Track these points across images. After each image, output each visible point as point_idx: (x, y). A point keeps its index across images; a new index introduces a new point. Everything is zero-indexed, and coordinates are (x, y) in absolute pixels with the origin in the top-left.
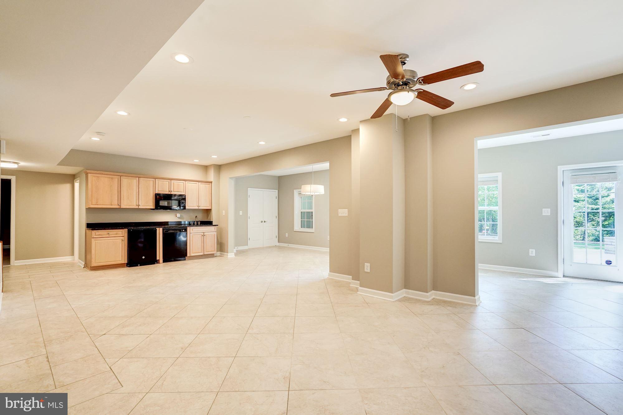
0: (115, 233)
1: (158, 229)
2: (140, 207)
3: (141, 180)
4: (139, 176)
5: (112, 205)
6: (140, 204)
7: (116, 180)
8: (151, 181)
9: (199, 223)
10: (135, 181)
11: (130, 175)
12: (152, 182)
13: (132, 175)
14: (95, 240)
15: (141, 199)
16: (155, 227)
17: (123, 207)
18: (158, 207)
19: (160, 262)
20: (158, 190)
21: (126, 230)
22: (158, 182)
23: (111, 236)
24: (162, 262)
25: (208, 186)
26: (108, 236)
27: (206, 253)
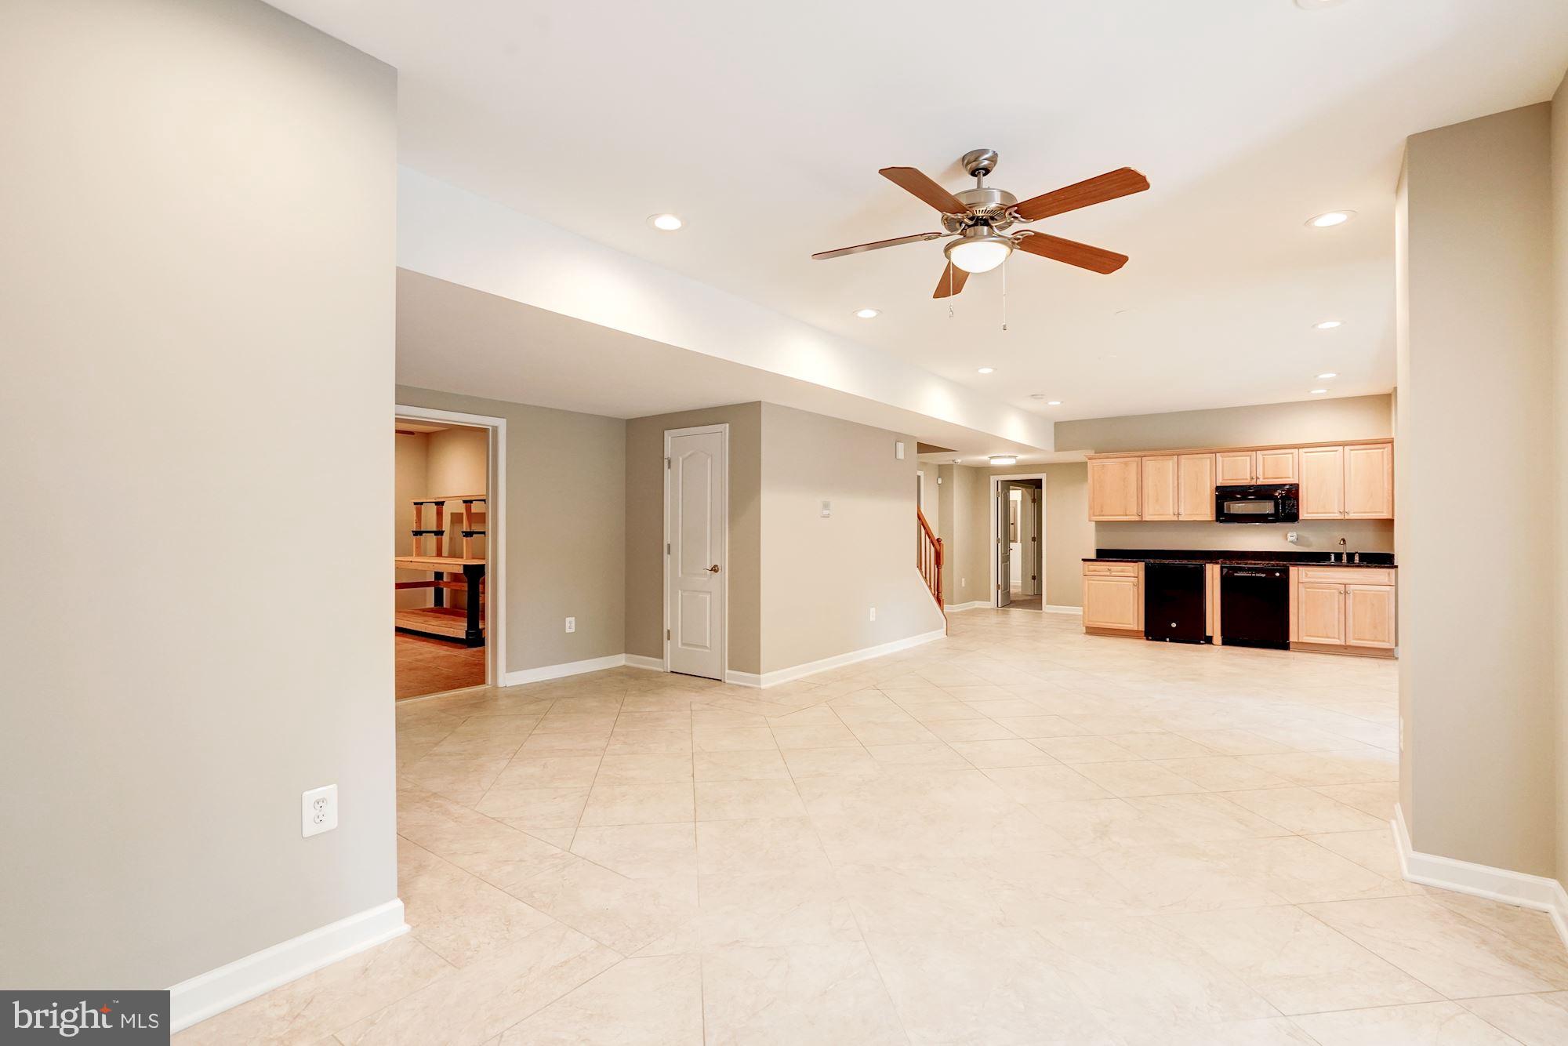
0: (1120, 568)
1: (1209, 567)
2: (1181, 519)
3: (1183, 461)
4: (1178, 451)
5: (1126, 515)
6: (1182, 511)
7: (1135, 465)
8: (1206, 461)
9: (1357, 558)
10: (1170, 464)
11: (1158, 453)
12: (1208, 461)
13: (1163, 452)
14: (1088, 580)
15: (1183, 501)
16: (1201, 562)
17: (1147, 518)
18: (1223, 516)
19: (1214, 642)
20: (1223, 478)
21: (1142, 565)
22: (1223, 461)
23: (1113, 574)
24: (1220, 642)
25: (1378, 454)
26: (1108, 574)
27: (1352, 642)
